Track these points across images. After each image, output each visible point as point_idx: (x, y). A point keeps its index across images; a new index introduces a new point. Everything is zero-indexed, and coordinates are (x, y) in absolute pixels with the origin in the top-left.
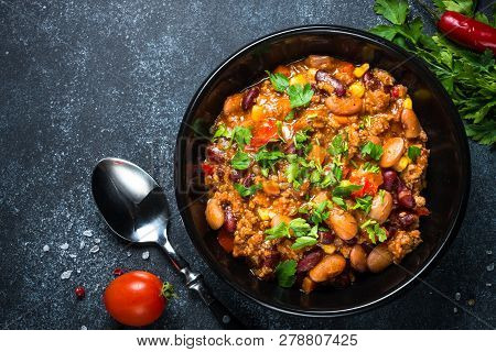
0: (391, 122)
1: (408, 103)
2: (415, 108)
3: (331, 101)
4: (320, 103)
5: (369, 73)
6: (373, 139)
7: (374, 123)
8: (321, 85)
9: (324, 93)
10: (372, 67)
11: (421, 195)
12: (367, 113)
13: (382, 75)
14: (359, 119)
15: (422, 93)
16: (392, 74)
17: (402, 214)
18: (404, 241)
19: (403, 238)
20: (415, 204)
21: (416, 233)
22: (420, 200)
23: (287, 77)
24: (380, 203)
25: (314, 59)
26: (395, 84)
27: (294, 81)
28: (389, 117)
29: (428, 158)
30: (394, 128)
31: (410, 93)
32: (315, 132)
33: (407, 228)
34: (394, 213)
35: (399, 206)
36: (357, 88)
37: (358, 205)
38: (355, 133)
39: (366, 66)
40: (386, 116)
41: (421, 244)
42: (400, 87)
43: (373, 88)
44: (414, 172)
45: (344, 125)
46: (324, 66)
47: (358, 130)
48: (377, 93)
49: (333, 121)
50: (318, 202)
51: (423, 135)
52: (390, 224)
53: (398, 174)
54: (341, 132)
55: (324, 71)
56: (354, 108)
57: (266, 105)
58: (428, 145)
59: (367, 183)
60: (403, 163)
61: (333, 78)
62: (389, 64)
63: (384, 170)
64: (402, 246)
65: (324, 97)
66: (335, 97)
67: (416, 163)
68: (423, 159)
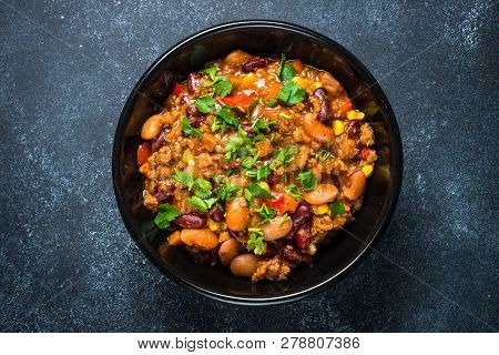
0: (343, 173)
1: (368, 170)
2: (370, 179)
3: (309, 118)
4: (300, 112)
5: (358, 124)
6: (317, 172)
8: (312, 99)
9: (309, 106)
10: (363, 121)
11: (316, 245)
12: (330, 150)
13: (367, 133)
15: (386, 170)
16: (376, 136)
17: (289, 247)
18: (272, 267)
19: (274, 265)
20: (307, 248)
21: (286, 269)
22: (313, 249)
23: (295, 73)
24: (278, 226)
25: (326, 76)
26: (371, 147)
27: (295, 79)
28: (343, 167)
29: (348, 225)
30: (335, 179)
31: (377, 164)
32: (277, 130)
33: (284, 259)
34: (283, 241)
35: (291, 239)
36: (339, 126)
37: (260, 210)
38: (305, 157)
39: (361, 116)
40: (343, 164)
41: (283, 281)
42: (373, 153)
43: (352, 136)
44: (323, 225)
46: (328, 87)
47: (310, 157)
48: (350, 142)
49: (298, 133)
51: (358, 203)
52: (274, 248)
53: (312, 215)
55: (323, 89)
56: (325, 139)
57: (258, 81)
58: (356, 214)
59: (282, 200)
60: (323, 210)
62: (381, 129)
63: (304, 202)
64: (267, 270)
65: (308, 110)
66: (315, 116)
67: (333, 218)
68: (341, 220)
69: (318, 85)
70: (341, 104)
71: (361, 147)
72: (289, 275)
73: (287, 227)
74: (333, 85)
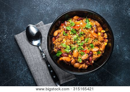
0: (100, 44)
1: (106, 44)
2: (106, 46)
4: (90, 30)
5: (104, 33)
6: (94, 44)
7: (97, 42)
8: (93, 27)
9: (92, 29)
10: (105, 33)
11: (94, 61)
12: (97, 39)
13: (106, 35)
14: (94, 39)
15: (110, 44)
16: (108, 36)
17: (87, 61)
18: (83, 66)
19: (84, 65)
20: (91, 61)
21: (87, 66)
22: (93, 62)
23: (89, 21)
24: (85, 56)
25: (96, 22)
26: (107, 39)
27: (90, 23)
31: (108, 43)
32: (85, 34)
33: (86, 64)
34: (86, 60)
35: (88, 59)
36: (99, 34)
37: (81, 53)
38: (91, 41)
39: (104, 31)
40: (100, 42)
41: (86, 69)
42: (107, 40)
43: (102, 36)
44: (95, 56)
45: (91, 38)
46: (97, 25)
47: (93, 41)
48: (102, 37)
49: (90, 35)
50: (74, 46)
51: (103, 52)
52: (84, 62)
53: (93, 54)
54: (89, 38)
55: (96, 25)
56: (96, 36)
58: (103, 54)
59: (86, 50)
60: (95, 53)
61: (97, 29)
62: (109, 34)
63: (91, 51)
64: (82, 66)
65: (92, 30)
66: (94, 31)
67: (98, 55)
68: (100, 55)
69: (95, 24)
70: (100, 29)
71: (104, 38)
72: (87, 68)
73: (87, 57)
74: (98, 24)
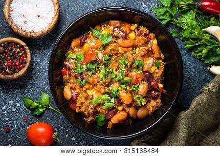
0: (148, 50)
1: (155, 42)
2: (159, 44)
3: (120, 41)
4: (115, 42)
5: (138, 28)
6: (139, 58)
7: (140, 51)
8: (115, 34)
9: (117, 37)
10: (139, 26)
11: (161, 83)
12: (136, 46)
13: (144, 29)
14: (133, 49)
15: (162, 37)
16: (148, 28)
17: (152, 92)
18: (153, 105)
19: (153, 103)
20: (158, 88)
21: (159, 101)
22: (161, 86)
23: (100, 30)
24: (142, 88)
25: (113, 22)
26: (149, 33)
27: (103, 32)
28: (147, 48)
29: (165, 67)
30: (149, 53)
31: (156, 37)
32: (113, 55)
33: (155, 98)
34: (149, 92)
35: (151, 89)
36: (132, 35)
37: (133, 88)
38: (131, 56)
39: (136, 25)
40: (145, 47)
41: (161, 106)
42: (152, 34)
43: (139, 35)
44: (158, 73)
45: (126, 52)
46: (117, 25)
47: (132, 54)
48: (141, 37)
49: (121, 50)
50: (114, 87)
51: (162, 56)
52: (148, 97)
53: (151, 74)
54: (125, 55)
55: (115, 27)
56: (131, 44)
57: (90, 43)
58: (164, 61)
59: (137, 78)
60: (153, 69)
61: (121, 30)
62: (147, 24)
63: (144, 72)
64: (153, 107)
65: (117, 39)
66: (121, 38)
67: (158, 68)
68: (162, 67)
69: (112, 28)
70: (125, 28)
71: (146, 36)
72: (162, 102)
73: (146, 86)
74: (116, 23)
